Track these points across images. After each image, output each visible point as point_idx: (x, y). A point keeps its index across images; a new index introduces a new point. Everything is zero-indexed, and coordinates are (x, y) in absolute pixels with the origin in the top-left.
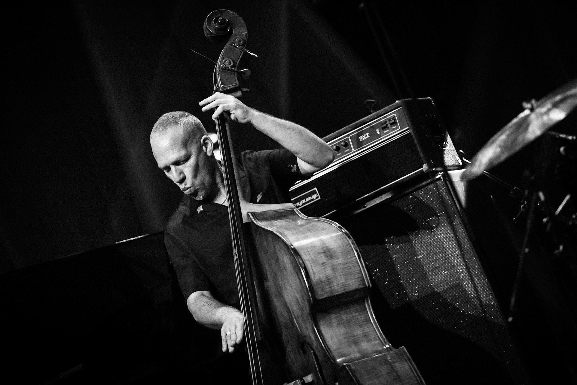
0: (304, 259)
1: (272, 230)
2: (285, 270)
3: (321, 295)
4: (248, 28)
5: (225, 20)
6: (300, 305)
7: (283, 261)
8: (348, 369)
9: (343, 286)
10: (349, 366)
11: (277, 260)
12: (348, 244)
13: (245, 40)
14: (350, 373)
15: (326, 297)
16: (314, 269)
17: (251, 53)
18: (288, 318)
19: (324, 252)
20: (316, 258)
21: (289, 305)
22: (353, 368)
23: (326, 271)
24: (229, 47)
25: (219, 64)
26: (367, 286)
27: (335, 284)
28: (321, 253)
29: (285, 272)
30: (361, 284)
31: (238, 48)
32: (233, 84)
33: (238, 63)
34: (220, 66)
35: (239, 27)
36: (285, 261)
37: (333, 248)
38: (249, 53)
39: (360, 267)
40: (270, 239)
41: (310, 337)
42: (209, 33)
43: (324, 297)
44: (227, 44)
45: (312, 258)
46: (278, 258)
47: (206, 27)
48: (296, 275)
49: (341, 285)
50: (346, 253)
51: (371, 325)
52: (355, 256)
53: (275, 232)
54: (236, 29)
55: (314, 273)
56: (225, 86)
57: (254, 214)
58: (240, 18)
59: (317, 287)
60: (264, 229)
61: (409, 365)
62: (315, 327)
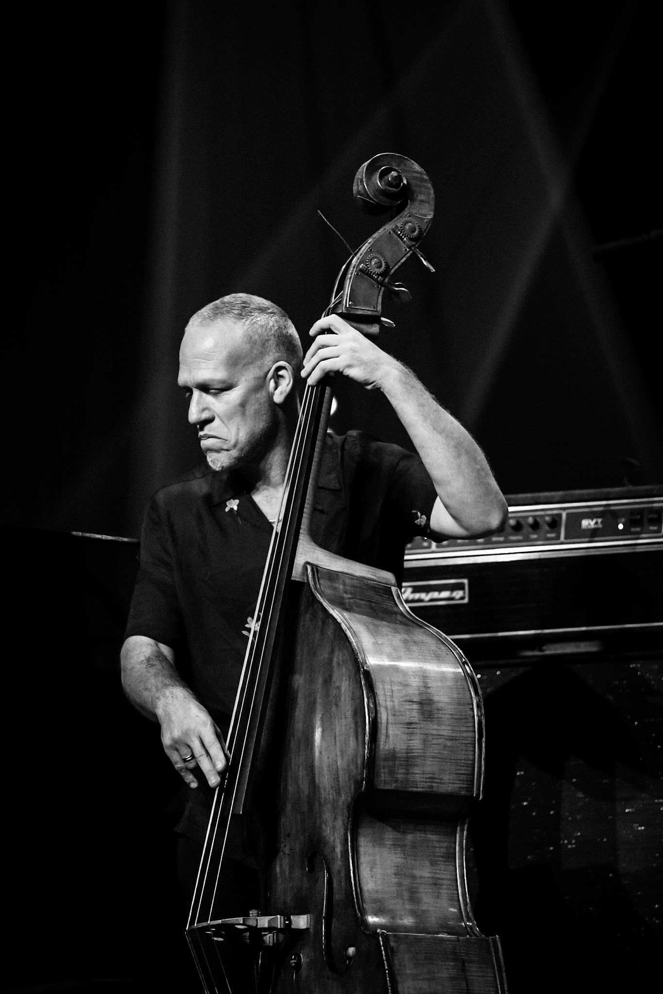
0: (379, 702)
1: (339, 620)
2: (337, 705)
3: (385, 781)
4: (436, 211)
5: (402, 181)
6: (338, 781)
7: (339, 688)
8: (382, 943)
9: (431, 780)
10: (386, 938)
11: (328, 681)
12: (469, 704)
13: (423, 230)
14: (383, 952)
15: (393, 788)
16: (391, 728)
17: (424, 260)
18: (306, 793)
19: (420, 703)
20: (402, 709)
21: (317, 771)
22: (392, 944)
23: (410, 740)
24: (390, 233)
25: (358, 259)
26: (474, 795)
27: (417, 770)
28: (416, 702)
29: (334, 709)
30: (465, 788)
31: (404, 242)
32: (370, 307)
33: (393, 271)
34: (360, 263)
35: (422, 201)
36: (343, 689)
37: (439, 702)
38: (422, 259)
39: (475, 755)
40: (330, 632)
41: (334, 848)
42: (362, 191)
43: (388, 787)
44: (388, 227)
45: (394, 706)
46: (331, 676)
47: (360, 177)
48: (353, 725)
49: (428, 776)
50: (459, 719)
51: (452, 868)
52: (475, 731)
53: (344, 626)
54: (417, 204)
55: (387, 736)
56: (355, 306)
57: (317, 571)
58: (430, 185)
59: (382, 763)
60: (326, 609)
61: (495, 977)
62: (349, 834)
